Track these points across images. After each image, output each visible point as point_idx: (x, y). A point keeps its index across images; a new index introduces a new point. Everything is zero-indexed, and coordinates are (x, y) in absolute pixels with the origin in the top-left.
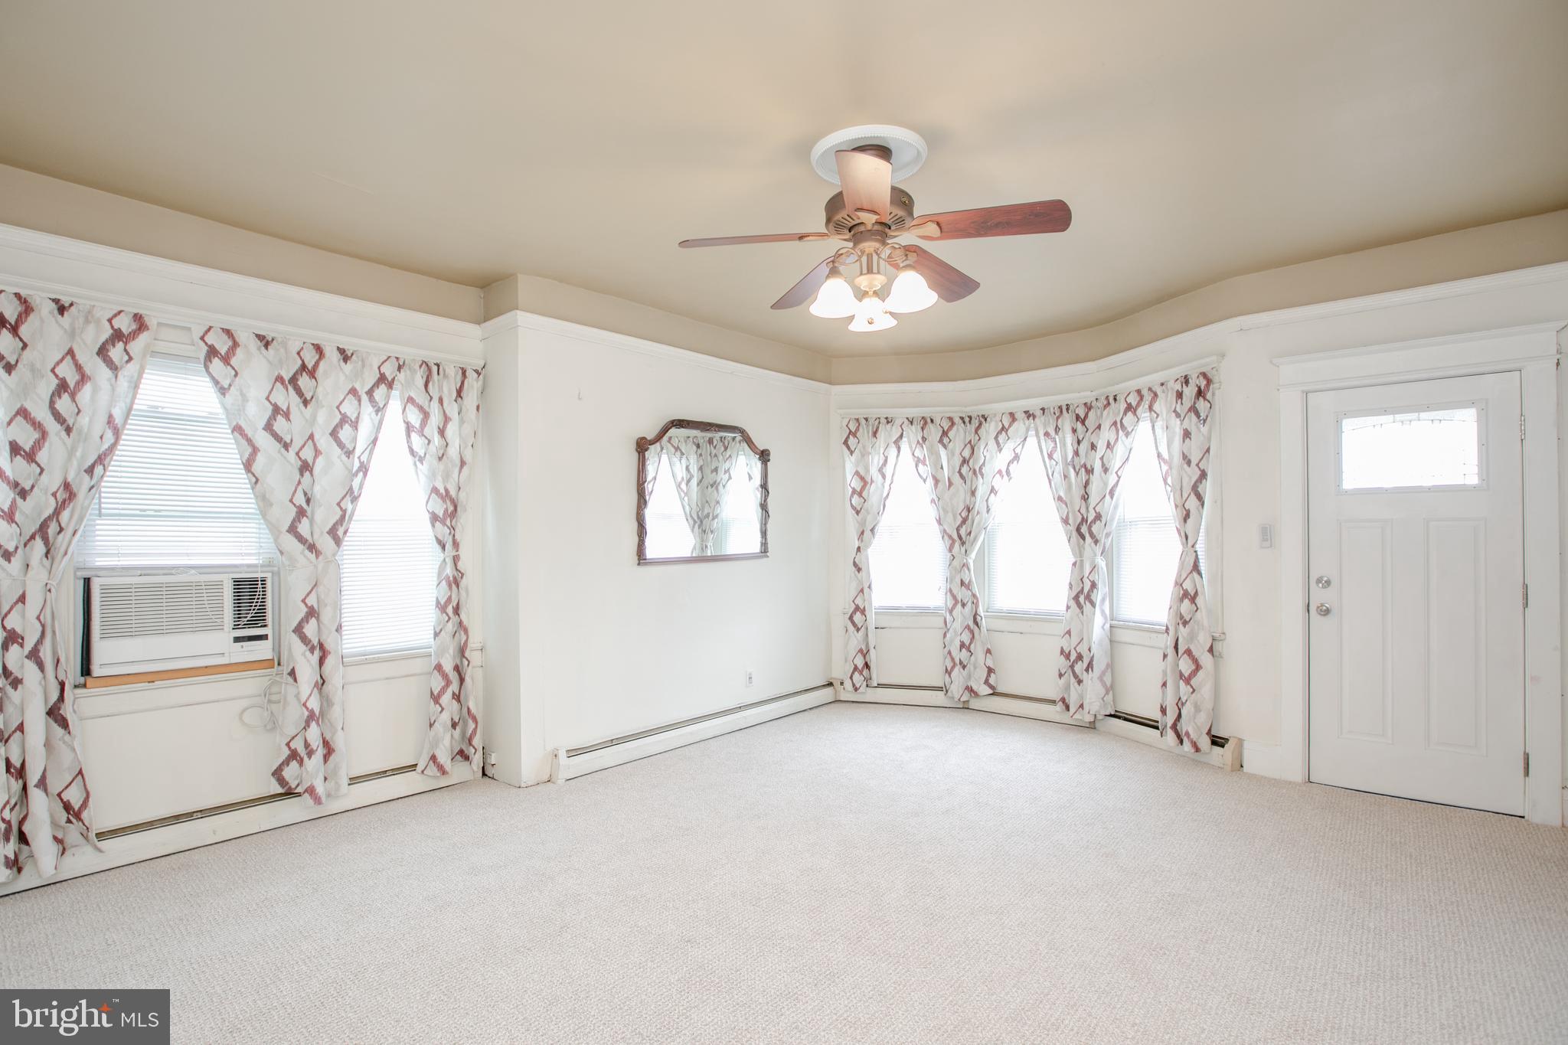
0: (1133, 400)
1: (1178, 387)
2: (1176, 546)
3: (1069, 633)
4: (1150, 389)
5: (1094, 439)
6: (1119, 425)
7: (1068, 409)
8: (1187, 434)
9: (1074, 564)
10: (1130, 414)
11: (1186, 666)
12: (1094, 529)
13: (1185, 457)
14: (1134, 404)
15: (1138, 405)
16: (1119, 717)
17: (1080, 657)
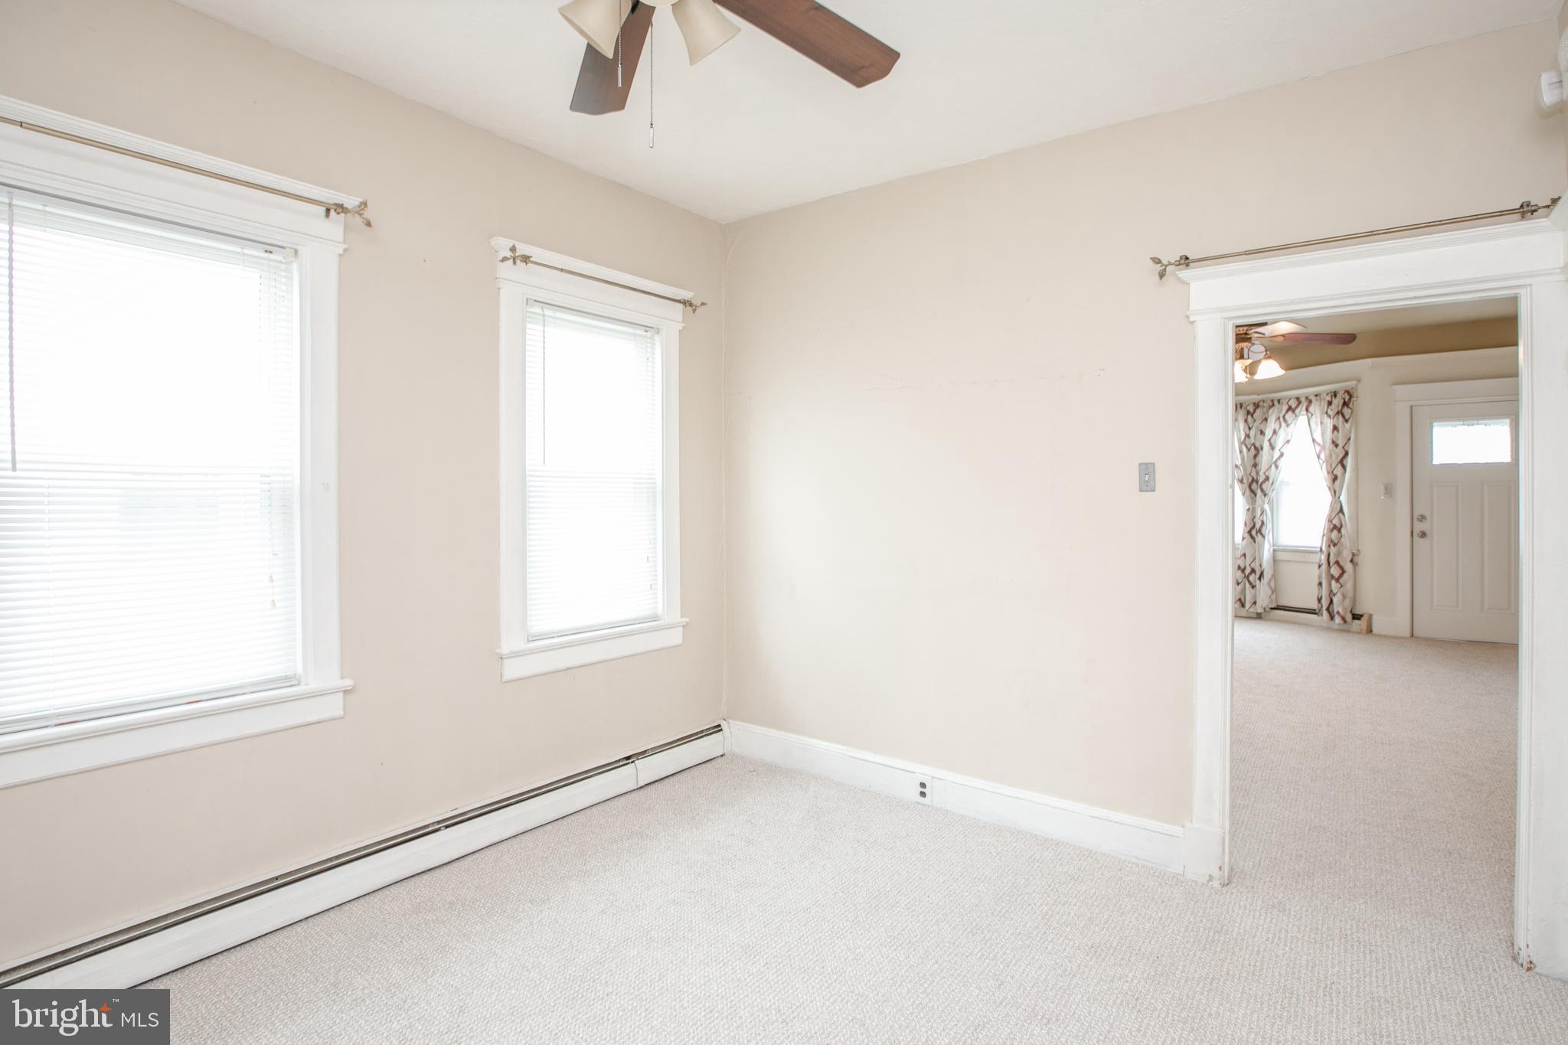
0: (1293, 403)
1: (1329, 398)
2: (1328, 498)
3: (1244, 555)
4: (1307, 398)
5: (1262, 427)
6: (1281, 419)
7: (1241, 407)
8: (1335, 428)
9: (1248, 510)
10: (1290, 412)
11: (1335, 571)
12: (1264, 486)
13: (1333, 442)
14: (1293, 406)
15: (1297, 407)
16: (1280, 609)
17: (1253, 571)
